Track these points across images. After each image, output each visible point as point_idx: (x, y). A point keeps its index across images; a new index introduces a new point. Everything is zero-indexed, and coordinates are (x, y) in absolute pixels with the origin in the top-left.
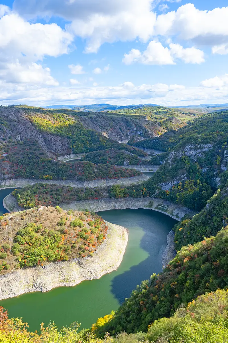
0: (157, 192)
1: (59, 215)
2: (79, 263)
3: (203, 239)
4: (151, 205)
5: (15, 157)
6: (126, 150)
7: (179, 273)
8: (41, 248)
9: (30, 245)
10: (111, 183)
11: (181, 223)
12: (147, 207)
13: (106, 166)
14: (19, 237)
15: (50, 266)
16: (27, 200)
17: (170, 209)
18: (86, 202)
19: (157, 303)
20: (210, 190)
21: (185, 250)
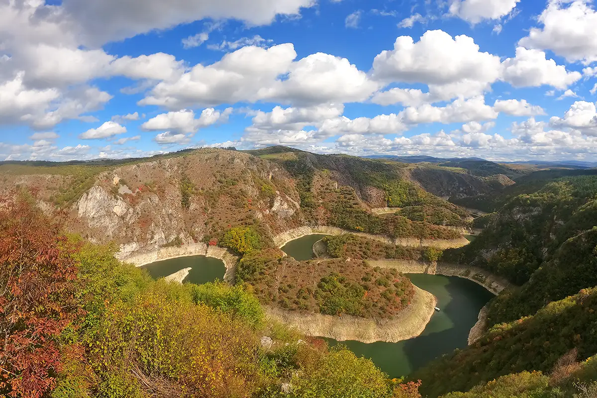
0: (477, 259)
1: (365, 270)
2: (377, 323)
3: (519, 318)
4: (467, 274)
5: (330, 204)
6: (446, 208)
7: (485, 351)
8: (342, 299)
9: (332, 294)
10: (426, 244)
11: (498, 298)
12: (463, 275)
13: (423, 223)
14: (323, 283)
15: (349, 319)
16: (335, 249)
17: (488, 280)
18: (396, 261)
19: (453, 377)
20: (535, 262)
21: (498, 328)
